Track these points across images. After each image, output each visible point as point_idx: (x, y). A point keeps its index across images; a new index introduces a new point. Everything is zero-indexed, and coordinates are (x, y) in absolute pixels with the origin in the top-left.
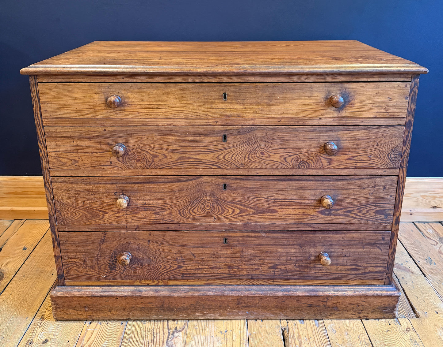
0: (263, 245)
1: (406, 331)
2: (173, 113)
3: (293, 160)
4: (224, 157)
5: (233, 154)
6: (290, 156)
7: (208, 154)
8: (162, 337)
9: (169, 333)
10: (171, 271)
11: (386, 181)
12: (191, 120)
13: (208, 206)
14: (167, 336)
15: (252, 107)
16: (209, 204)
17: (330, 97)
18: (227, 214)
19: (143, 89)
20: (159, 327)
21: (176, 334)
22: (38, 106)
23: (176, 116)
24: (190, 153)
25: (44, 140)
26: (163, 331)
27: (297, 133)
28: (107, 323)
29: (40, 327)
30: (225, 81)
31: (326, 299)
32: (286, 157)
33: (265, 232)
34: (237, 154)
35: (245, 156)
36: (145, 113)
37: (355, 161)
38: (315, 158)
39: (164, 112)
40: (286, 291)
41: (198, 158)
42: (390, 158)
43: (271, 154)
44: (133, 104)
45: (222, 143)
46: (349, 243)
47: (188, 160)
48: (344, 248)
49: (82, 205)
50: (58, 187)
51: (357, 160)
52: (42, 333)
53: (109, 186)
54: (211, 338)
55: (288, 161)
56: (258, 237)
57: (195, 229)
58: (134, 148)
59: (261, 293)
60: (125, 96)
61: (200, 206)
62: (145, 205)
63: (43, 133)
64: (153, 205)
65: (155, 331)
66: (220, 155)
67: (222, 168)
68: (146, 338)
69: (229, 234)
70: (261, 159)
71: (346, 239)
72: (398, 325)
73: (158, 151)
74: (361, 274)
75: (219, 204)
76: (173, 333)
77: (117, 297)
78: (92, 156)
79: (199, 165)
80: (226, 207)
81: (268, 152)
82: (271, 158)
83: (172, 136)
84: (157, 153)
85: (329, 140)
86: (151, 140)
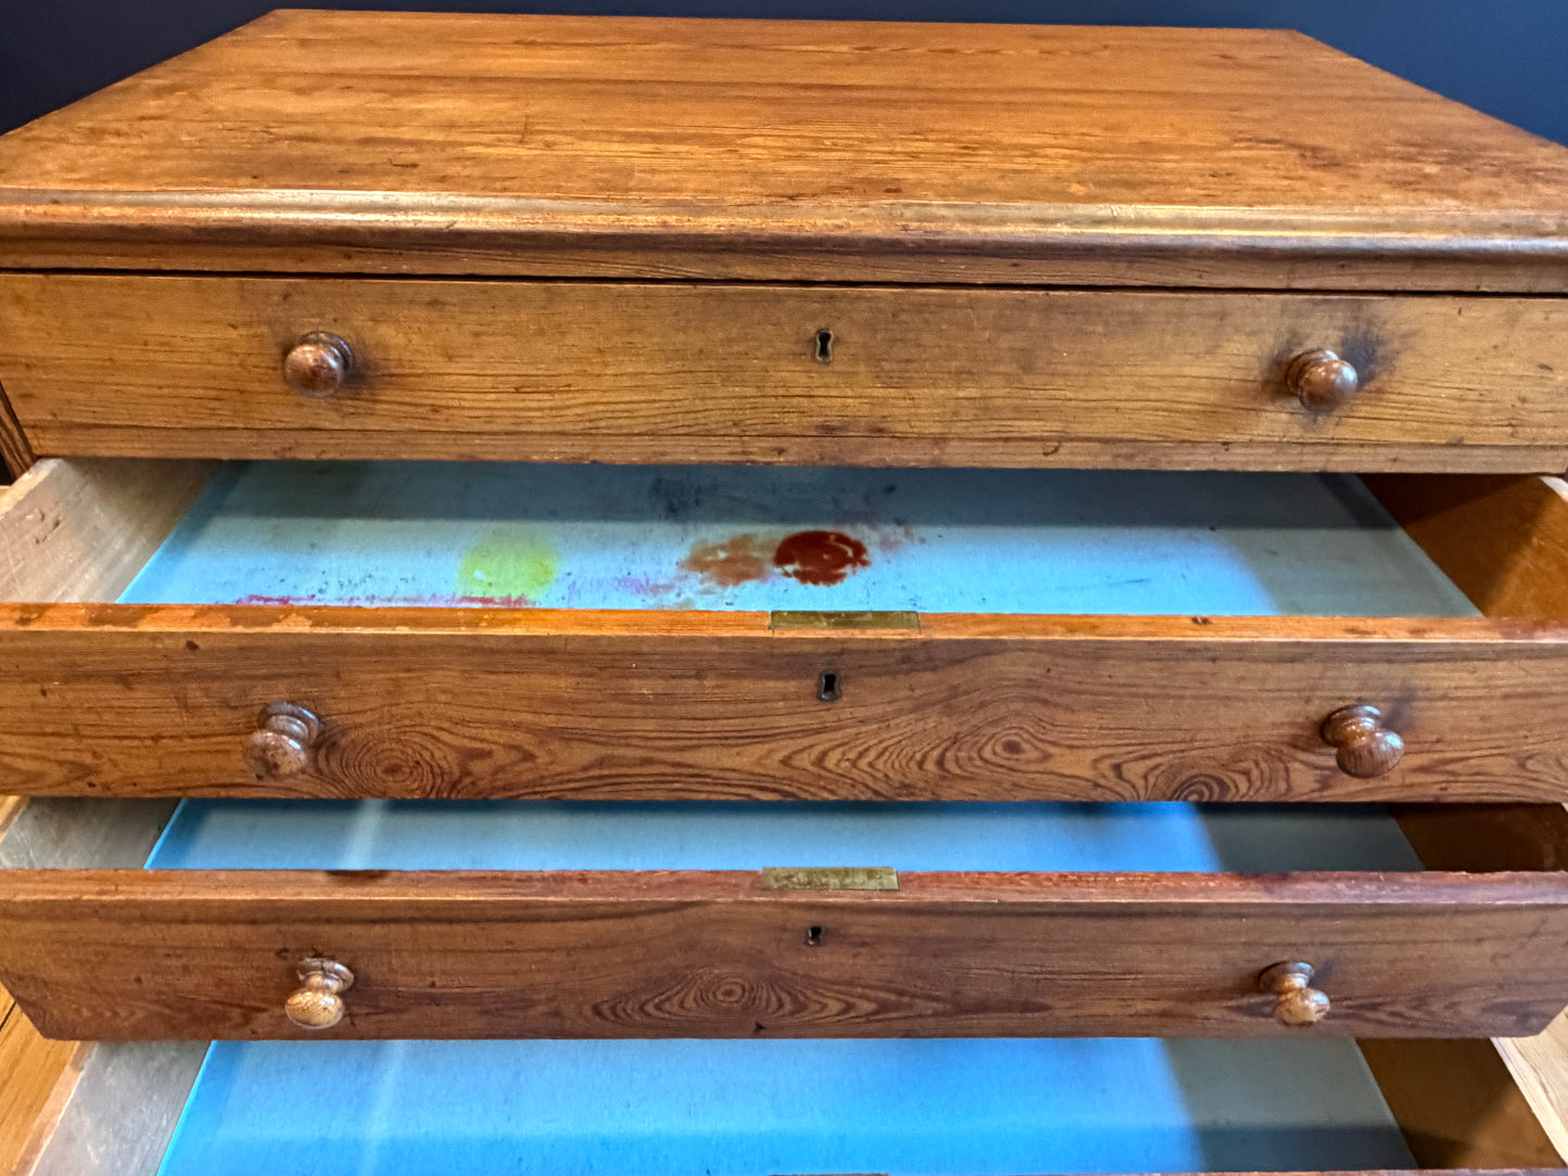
3: (1157, 772)
4: (820, 761)
5: (866, 750)
6: (1144, 757)
7: (736, 750)
24: (650, 744)
27: (1207, 667)
32: (1126, 762)
34: (886, 749)
35: (925, 757)
37: (1445, 778)
38: (1263, 765)
41: (690, 761)
43: (1053, 750)
45: (814, 705)
47: (637, 770)
51: (1459, 775)
55: (1128, 775)
58: (359, 719)
66: (796, 752)
67: (807, 801)
70: (1002, 766)
73: (486, 733)
79: (696, 788)
81: (1042, 741)
82: (1050, 766)
83: (554, 673)
84: (482, 740)
85: (1359, 699)
86: (444, 691)
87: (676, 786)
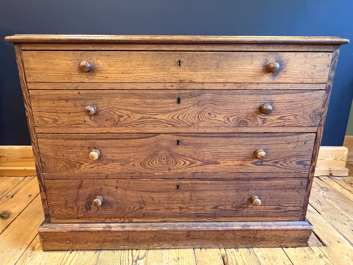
0: (207, 190)
1: (319, 257)
2: (135, 78)
3: (235, 120)
4: (178, 117)
5: (186, 115)
6: (232, 116)
7: (164, 115)
8: (127, 264)
9: (133, 260)
10: (134, 211)
11: (307, 137)
12: (151, 84)
13: (164, 159)
14: (131, 263)
15: (202, 73)
16: (165, 157)
17: (267, 64)
18: (180, 166)
19: (110, 56)
20: (125, 256)
22: (23, 71)
23: (138, 80)
24: (150, 114)
25: (29, 102)
26: (128, 259)
27: (238, 96)
28: (84, 252)
29: (30, 257)
30: (180, 50)
31: (255, 232)
32: (229, 117)
33: (209, 180)
34: (189, 115)
35: (195, 116)
36: (112, 78)
37: (284, 121)
38: (252, 118)
39: (128, 77)
40: (224, 226)
41: (156, 118)
42: (312, 118)
43: (217, 115)
44: (102, 69)
45: (176, 105)
46: (276, 188)
47: (148, 120)
48: (271, 192)
49: (62, 157)
50: (43, 142)
51: (286, 120)
53: (84, 141)
54: (167, 264)
55: (230, 120)
56: (204, 184)
57: (154, 178)
58: (103, 108)
59: (205, 228)
60: (95, 62)
61: (157, 159)
62: (113, 158)
63: (28, 95)
64: (119, 158)
65: (122, 259)
66: (174, 115)
67: (176, 127)
69: (181, 181)
70: (208, 118)
71: (273, 185)
72: (311, 252)
73: (124, 112)
74: (282, 212)
75: (173, 157)
76: (136, 261)
77: (92, 232)
78: (69, 116)
79: (157, 124)
80: (179, 160)
81: (215, 113)
82: (217, 118)
83: (135, 98)
84: (122, 113)
85: (264, 103)
86: (117, 102)
87: (154, 123)
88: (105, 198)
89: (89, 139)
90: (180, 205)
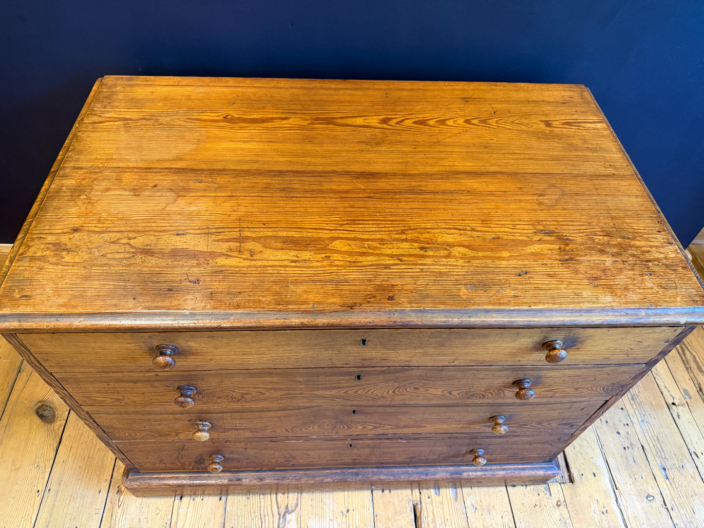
0: (400, 447)
1: (556, 506)
3: (462, 393)
4: (356, 392)
5: (370, 390)
6: (458, 390)
7: (330, 390)
8: (271, 523)
9: (279, 514)
11: (589, 404)
13: (328, 425)
14: (277, 520)
15: (409, 351)
16: (330, 424)
18: (355, 429)
19: (216, 337)
20: (266, 505)
21: (288, 516)
22: (30, 355)
25: (58, 384)
26: (272, 511)
28: (201, 498)
29: (119, 507)
32: (452, 391)
33: (405, 439)
34: (376, 389)
35: (389, 390)
37: (553, 393)
38: (496, 391)
39: (257, 358)
41: (314, 393)
42: (605, 389)
43: (430, 389)
44: (200, 352)
45: (354, 381)
46: (515, 443)
47: (298, 395)
49: (143, 428)
50: (101, 417)
51: (557, 392)
52: (124, 517)
54: (330, 521)
55: (453, 393)
56: (394, 442)
57: (309, 440)
59: (392, 478)
60: (183, 345)
61: (316, 426)
62: (236, 427)
65: (262, 512)
66: (349, 390)
67: (351, 400)
68: (253, 525)
69: (356, 441)
70: (413, 392)
71: (511, 441)
72: (547, 496)
75: (344, 423)
76: (284, 515)
78: (144, 395)
80: (354, 425)
81: (426, 387)
82: (429, 392)
83: (272, 377)
84: (249, 391)
86: (237, 382)
87: (311, 398)
88: (227, 456)
89: (189, 413)
90: (354, 458)
